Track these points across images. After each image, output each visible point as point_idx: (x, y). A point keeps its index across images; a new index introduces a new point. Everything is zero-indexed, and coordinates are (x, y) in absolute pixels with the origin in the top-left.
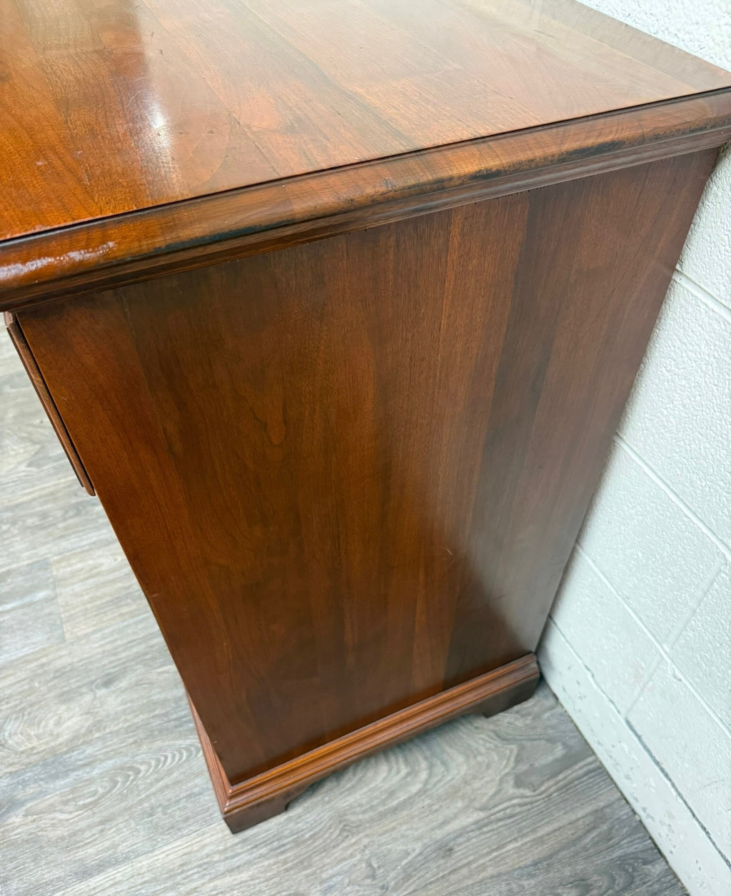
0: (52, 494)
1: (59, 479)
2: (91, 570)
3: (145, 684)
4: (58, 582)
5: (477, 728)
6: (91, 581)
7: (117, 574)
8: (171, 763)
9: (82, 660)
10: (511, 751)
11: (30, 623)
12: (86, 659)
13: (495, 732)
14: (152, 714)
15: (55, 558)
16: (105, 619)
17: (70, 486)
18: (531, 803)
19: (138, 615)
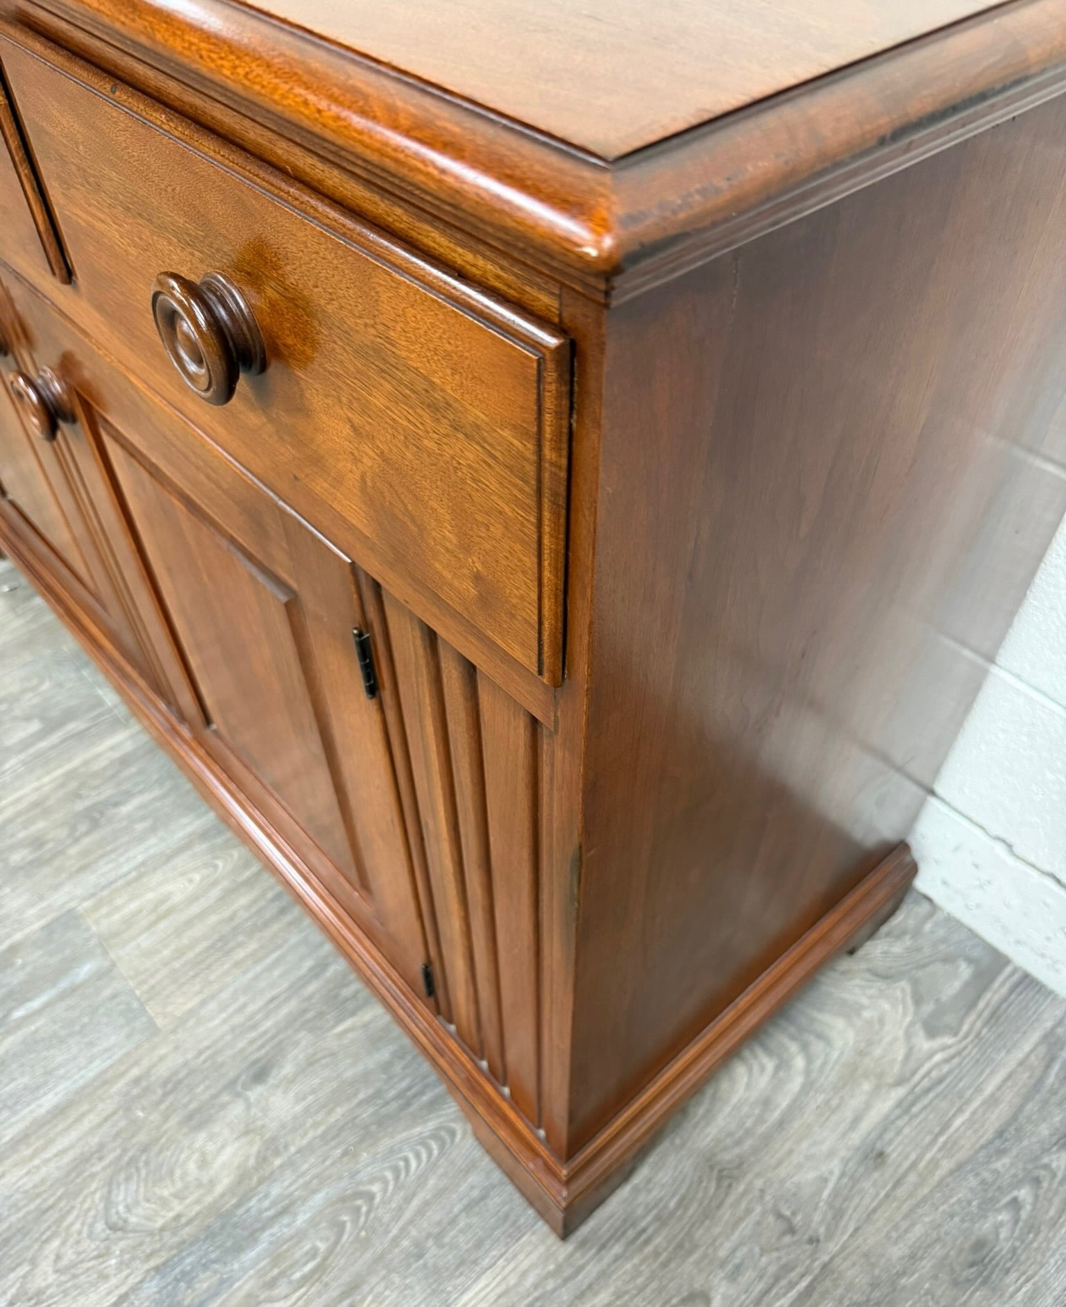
0: (36, 805)
1: (38, 779)
2: (156, 907)
3: (324, 1057)
4: (105, 943)
5: (843, 973)
6: (162, 925)
7: (203, 903)
8: (419, 1165)
9: (200, 1053)
10: (903, 990)
11: (86, 1020)
12: (208, 1048)
13: (869, 970)
14: (355, 1101)
15: (86, 904)
16: (212, 978)
17: (61, 786)
18: (959, 1053)
19: (267, 955)
